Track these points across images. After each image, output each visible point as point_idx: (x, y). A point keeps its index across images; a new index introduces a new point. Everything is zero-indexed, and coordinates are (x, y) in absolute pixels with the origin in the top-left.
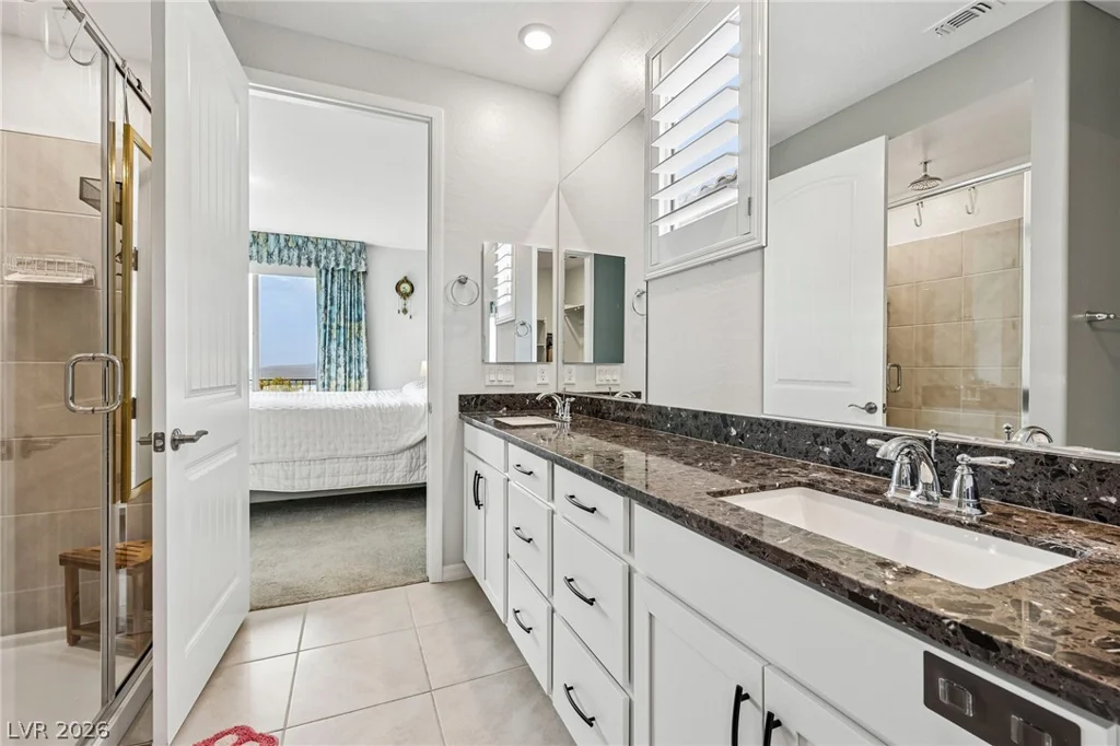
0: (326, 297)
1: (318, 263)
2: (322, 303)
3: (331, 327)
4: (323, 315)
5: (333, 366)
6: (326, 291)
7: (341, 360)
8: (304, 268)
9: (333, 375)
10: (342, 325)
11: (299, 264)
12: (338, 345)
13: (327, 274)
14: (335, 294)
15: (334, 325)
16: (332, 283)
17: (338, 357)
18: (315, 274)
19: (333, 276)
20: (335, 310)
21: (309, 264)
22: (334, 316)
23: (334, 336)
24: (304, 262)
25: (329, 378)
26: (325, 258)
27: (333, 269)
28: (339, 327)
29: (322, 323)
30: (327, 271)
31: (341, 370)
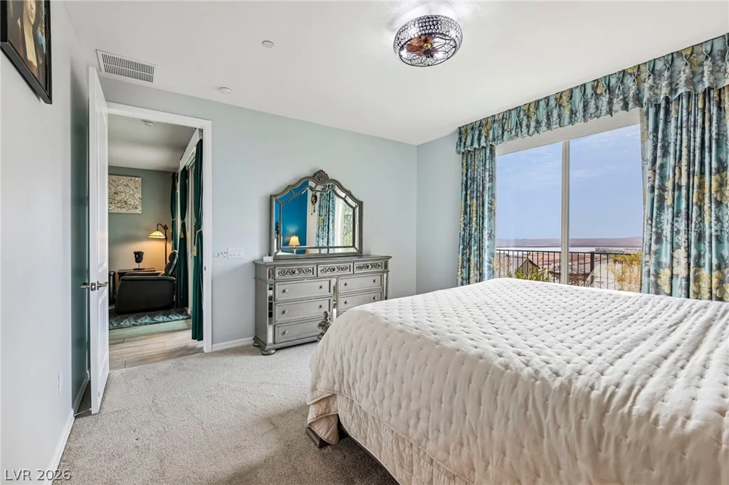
0: (655, 147)
1: (638, 100)
2: (649, 156)
3: (663, 188)
4: (649, 174)
5: (666, 247)
6: (656, 137)
7: (682, 238)
8: (620, 114)
9: (665, 259)
10: (684, 182)
11: (610, 112)
12: (676, 215)
13: (657, 114)
14: (672, 138)
15: (669, 185)
16: (667, 122)
17: (674, 232)
18: (638, 118)
19: (667, 112)
20: (671, 161)
21: (626, 107)
22: (669, 172)
23: (669, 202)
24: (617, 105)
25: (659, 264)
26: (651, 88)
27: (667, 100)
28: (677, 187)
29: (648, 185)
30: (658, 107)
31: (681, 254)
